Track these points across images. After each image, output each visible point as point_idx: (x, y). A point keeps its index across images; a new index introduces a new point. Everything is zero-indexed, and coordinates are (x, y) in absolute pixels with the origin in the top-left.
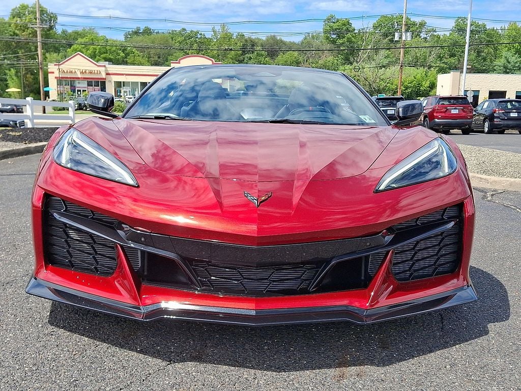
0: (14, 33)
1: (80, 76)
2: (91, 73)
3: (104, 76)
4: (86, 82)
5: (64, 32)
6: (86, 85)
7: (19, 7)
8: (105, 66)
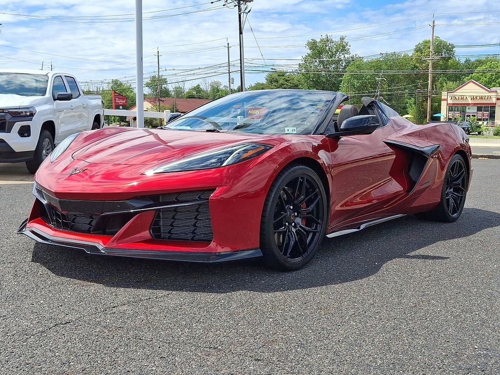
0: (415, 66)
1: (470, 102)
2: (481, 98)
3: (494, 100)
4: (476, 108)
5: (467, 61)
6: (476, 111)
7: (422, 43)
8: (496, 92)
